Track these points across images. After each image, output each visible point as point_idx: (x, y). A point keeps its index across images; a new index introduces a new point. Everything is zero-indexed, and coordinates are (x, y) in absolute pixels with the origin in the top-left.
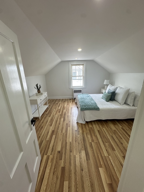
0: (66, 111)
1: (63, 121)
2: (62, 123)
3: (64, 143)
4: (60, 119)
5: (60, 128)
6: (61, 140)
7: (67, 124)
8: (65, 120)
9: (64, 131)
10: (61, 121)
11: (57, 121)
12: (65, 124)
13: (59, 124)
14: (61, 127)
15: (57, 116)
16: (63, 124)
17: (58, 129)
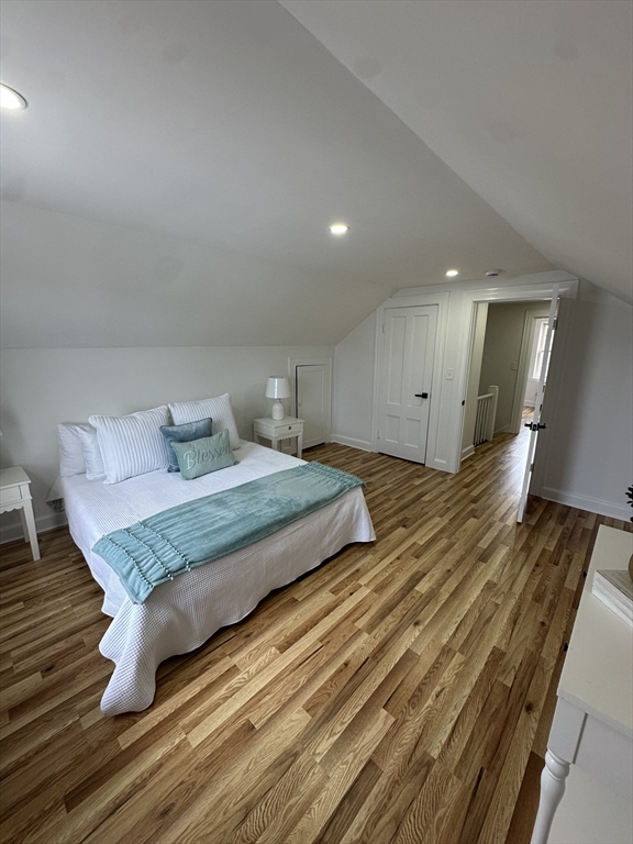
0: (359, 633)
1: (426, 578)
2: (437, 573)
3: (457, 522)
4: (432, 595)
5: (451, 558)
6: (463, 528)
7: (417, 557)
8: (412, 577)
9: (444, 542)
10: (434, 579)
11: (455, 594)
12: (423, 560)
13: (449, 571)
14: (445, 558)
15: (445, 628)
16: (435, 563)
17: (462, 559)
